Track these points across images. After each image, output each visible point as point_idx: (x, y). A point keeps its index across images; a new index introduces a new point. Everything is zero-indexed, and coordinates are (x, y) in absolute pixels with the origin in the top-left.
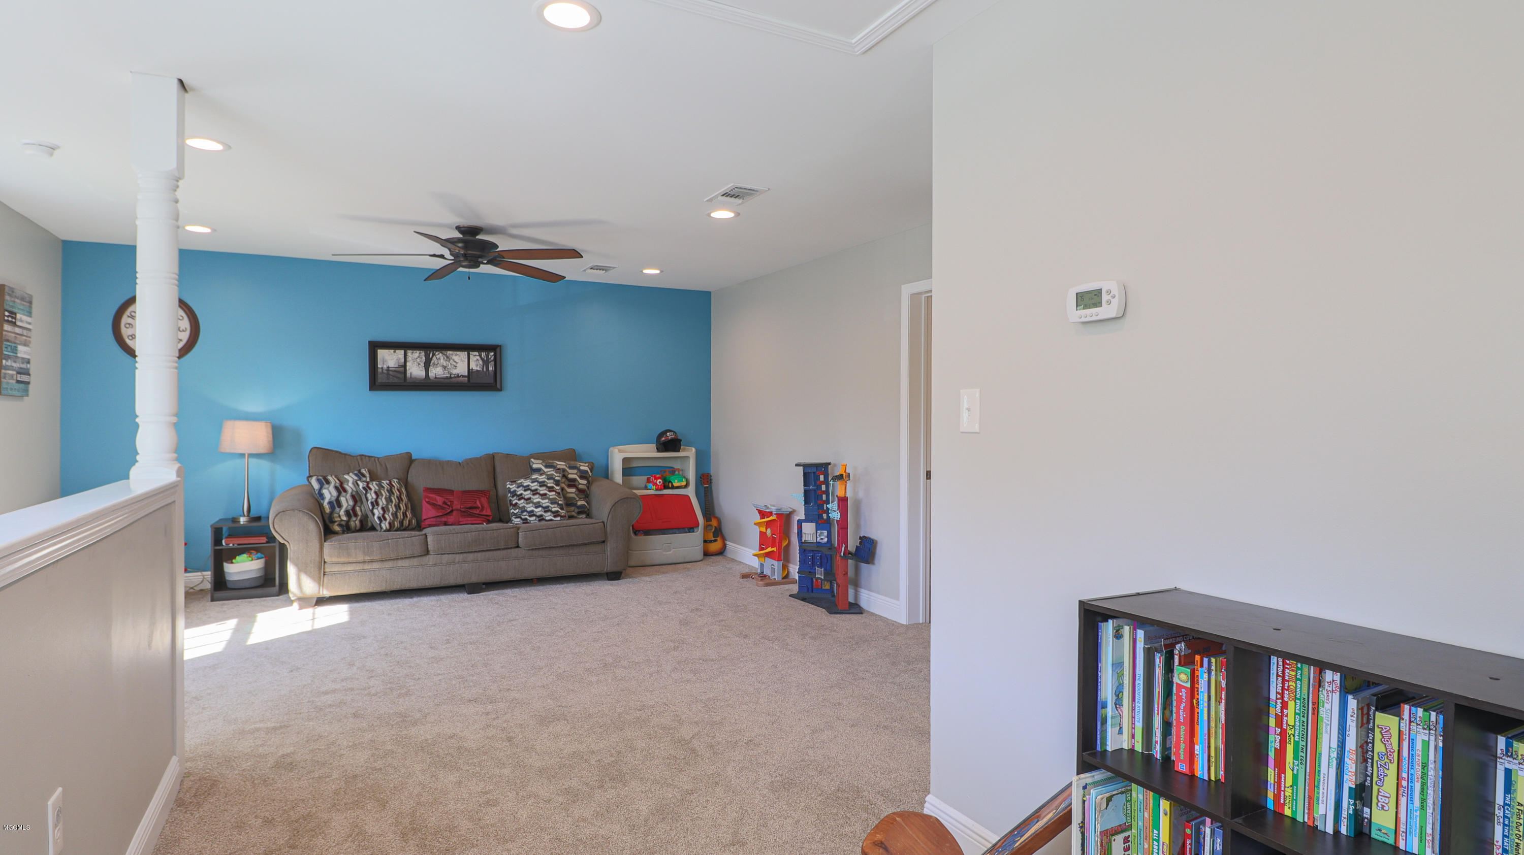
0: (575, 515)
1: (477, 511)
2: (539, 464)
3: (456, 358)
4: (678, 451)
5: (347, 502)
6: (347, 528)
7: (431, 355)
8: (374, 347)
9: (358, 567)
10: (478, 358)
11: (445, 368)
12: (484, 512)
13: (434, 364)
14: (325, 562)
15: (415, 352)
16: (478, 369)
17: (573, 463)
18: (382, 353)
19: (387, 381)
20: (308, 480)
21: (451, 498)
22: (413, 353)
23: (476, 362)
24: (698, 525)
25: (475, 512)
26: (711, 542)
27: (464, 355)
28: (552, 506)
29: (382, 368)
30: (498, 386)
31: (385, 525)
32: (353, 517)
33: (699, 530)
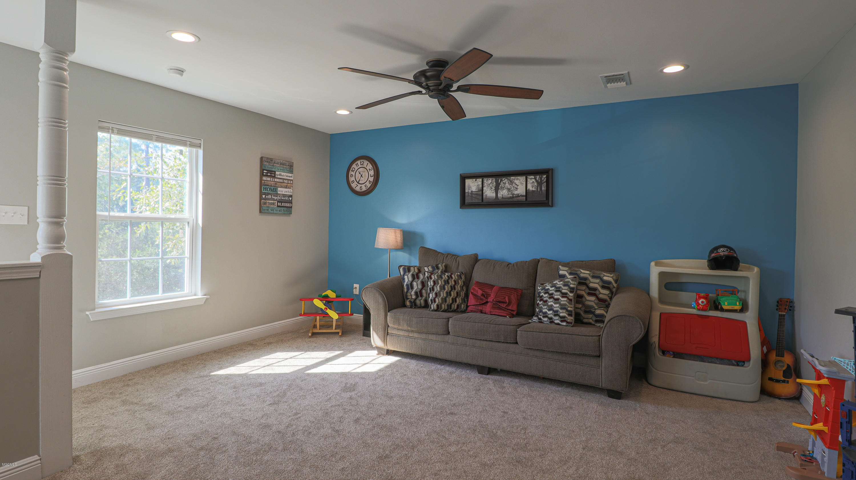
0: (593, 323)
1: (504, 305)
2: (565, 271)
3: (517, 182)
4: (736, 270)
5: (417, 286)
6: (414, 305)
7: (499, 181)
8: (463, 178)
9: (406, 334)
10: (534, 180)
11: (509, 190)
12: (510, 307)
13: (502, 188)
14: (388, 326)
15: (489, 179)
16: (534, 189)
17: (597, 273)
18: (468, 182)
19: (471, 202)
20: (399, 268)
21: (489, 291)
22: (487, 180)
23: (532, 184)
24: (749, 360)
25: (503, 306)
26: (778, 381)
27: (522, 179)
28: (561, 311)
29: (468, 192)
30: (550, 204)
31: (434, 306)
32: (420, 297)
33: (750, 366)
